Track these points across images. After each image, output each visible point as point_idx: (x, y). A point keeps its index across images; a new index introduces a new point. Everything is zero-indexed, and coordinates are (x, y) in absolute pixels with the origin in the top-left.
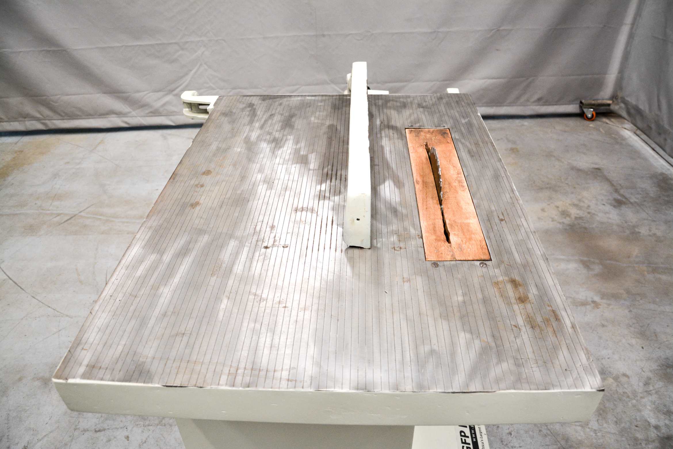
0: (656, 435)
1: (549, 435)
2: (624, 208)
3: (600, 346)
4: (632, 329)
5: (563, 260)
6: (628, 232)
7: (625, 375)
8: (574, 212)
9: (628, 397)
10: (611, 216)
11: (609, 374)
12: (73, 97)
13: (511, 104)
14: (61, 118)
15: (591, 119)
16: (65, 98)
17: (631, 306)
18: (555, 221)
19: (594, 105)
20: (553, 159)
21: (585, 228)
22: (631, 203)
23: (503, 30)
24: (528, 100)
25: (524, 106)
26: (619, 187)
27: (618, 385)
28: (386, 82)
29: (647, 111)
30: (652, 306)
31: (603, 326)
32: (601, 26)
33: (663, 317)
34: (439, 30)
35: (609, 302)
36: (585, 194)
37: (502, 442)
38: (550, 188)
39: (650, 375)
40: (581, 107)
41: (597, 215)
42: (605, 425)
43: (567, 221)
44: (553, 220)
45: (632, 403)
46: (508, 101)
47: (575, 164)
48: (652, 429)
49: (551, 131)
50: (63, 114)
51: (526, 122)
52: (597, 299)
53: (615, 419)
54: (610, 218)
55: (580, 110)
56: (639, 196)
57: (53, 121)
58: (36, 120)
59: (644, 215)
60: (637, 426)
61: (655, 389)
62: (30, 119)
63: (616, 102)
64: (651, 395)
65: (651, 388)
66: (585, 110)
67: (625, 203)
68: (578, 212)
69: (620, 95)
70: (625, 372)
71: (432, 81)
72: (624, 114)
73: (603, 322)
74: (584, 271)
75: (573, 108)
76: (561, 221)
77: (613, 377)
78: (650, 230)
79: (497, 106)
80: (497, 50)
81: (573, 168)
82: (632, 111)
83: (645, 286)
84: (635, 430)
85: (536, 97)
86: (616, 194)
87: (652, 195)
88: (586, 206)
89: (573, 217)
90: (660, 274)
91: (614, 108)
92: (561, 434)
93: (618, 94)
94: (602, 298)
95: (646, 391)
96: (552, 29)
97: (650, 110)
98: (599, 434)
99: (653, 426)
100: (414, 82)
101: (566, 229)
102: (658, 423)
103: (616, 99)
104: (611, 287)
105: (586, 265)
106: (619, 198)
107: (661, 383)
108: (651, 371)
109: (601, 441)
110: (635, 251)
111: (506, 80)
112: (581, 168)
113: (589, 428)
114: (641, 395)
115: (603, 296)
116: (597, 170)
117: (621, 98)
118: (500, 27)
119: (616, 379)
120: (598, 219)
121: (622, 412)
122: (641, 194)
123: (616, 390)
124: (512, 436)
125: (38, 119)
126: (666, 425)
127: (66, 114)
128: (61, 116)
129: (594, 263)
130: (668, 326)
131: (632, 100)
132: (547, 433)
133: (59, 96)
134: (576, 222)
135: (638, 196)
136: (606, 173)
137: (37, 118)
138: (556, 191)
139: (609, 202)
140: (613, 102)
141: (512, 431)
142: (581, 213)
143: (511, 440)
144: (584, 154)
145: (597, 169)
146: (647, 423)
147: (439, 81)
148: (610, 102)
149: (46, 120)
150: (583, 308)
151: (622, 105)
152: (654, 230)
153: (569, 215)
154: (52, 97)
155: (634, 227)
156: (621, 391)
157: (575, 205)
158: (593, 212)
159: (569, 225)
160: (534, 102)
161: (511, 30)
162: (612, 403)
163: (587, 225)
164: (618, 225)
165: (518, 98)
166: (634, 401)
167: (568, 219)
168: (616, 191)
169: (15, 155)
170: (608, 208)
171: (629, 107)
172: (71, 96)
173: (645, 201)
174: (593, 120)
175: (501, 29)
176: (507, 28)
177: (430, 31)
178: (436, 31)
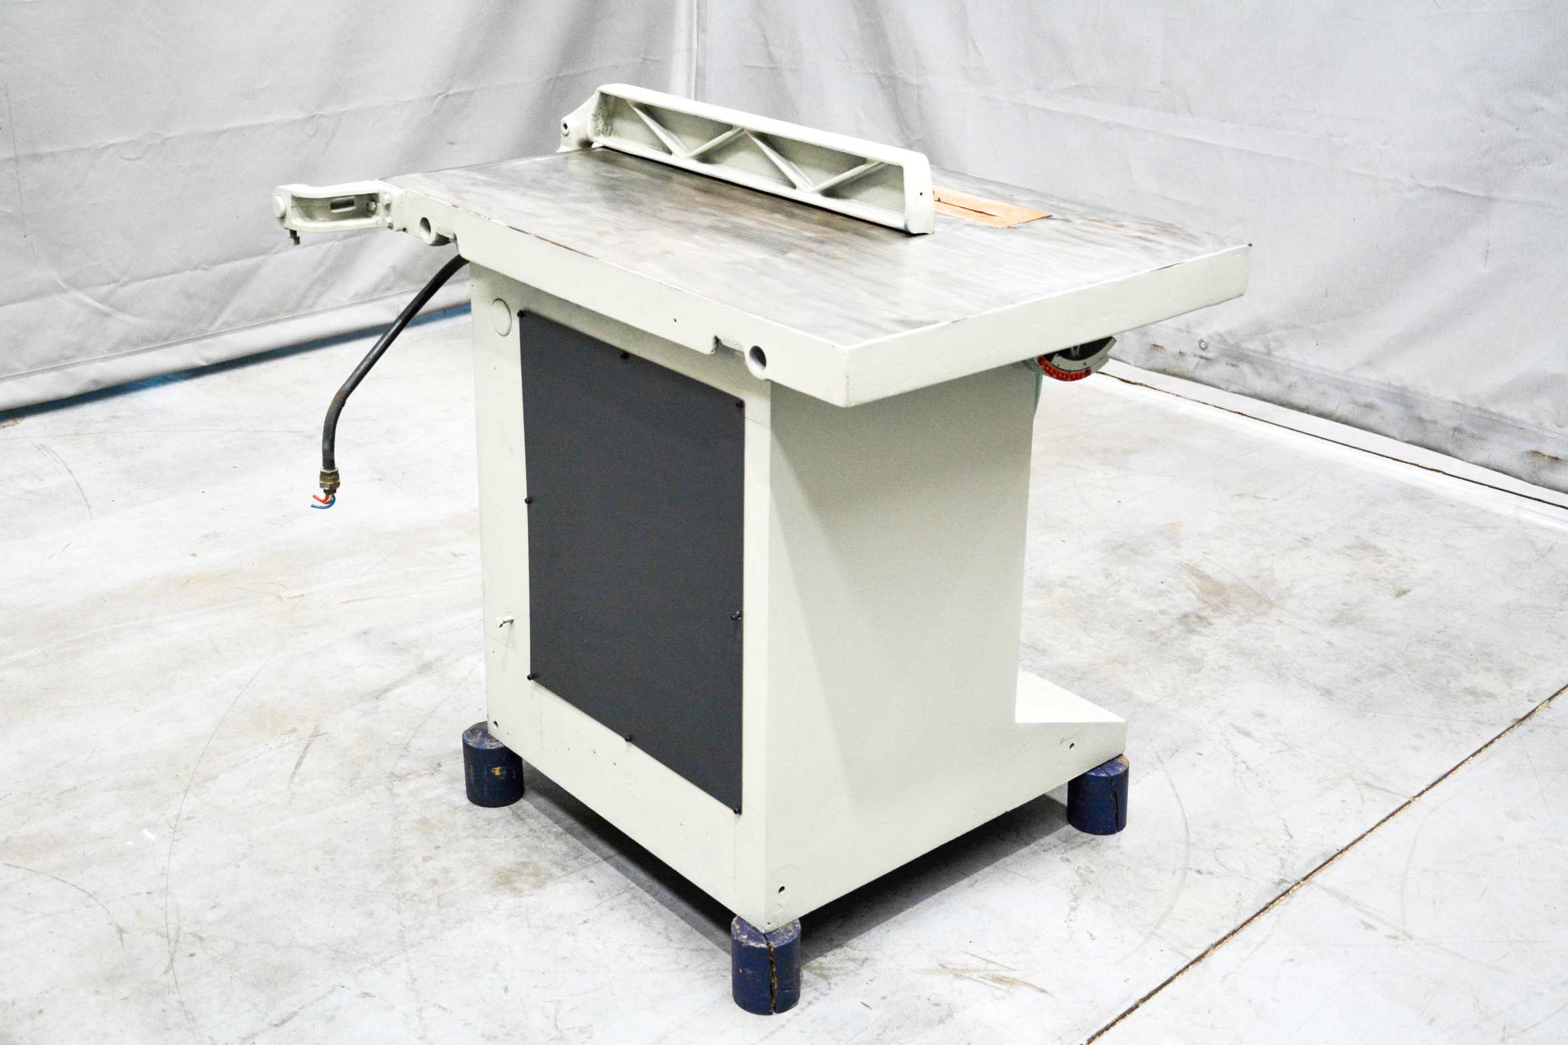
23: (455, 95)
28: (215, 263)
32: (639, 60)
34: (322, 113)
71: (323, 242)
80: (451, 143)
96: (551, 79)
100: (279, 252)
118: (449, 88)
147: (338, 241)
161: (471, 93)
175: (451, 92)
176: (462, 89)
177: (302, 116)
178: (314, 116)
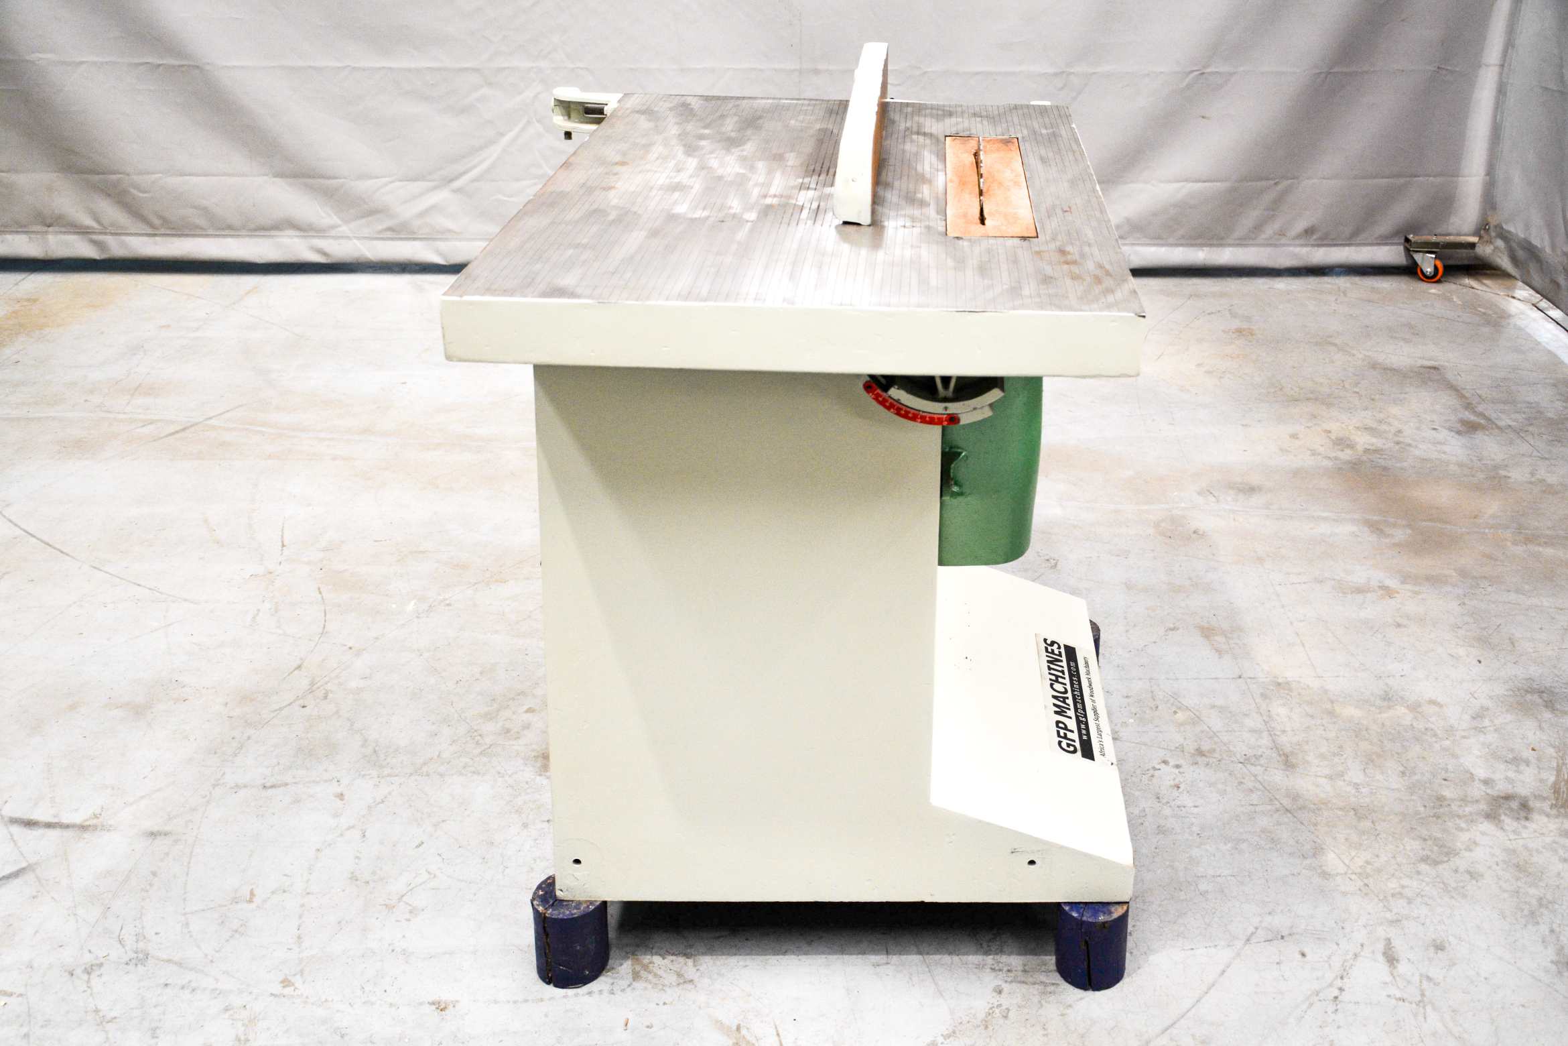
0: (1483, 793)
1: (1259, 790)
2: (1480, 436)
3: (1386, 656)
4: (1461, 632)
5: (1325, 519)
6: (1481, 476)
7: (1432, 702)
8: (1363, 440)
9: (1435, 735)
10: (1446, 448)
11: (1399, 700)
12: (194, 179)
13: (1242, 242)
14: (150, 231)
15: (1432, 279)
16: (173, 181)
17: (1465, 596)
18: (1319, 454)
19: (1436, 245)
20: (1332, 348)
21: (1385, 469)
22: (1499, 428)
23: (1213, 73)
24: (1282, 233)
25: (1275, 246)
26: (1475, 401)
27: (1416, 718)
29: (1548, 250)
30: (1513, 597)
31: (1399, 625)
32: (1432, 68)
33: (1534, 614)
35: (1417, 589)
36: (1395, 410)
37: (1158, 798)
38: (1316, 399)
39: (1488, 703)
40: (1408, 251)
41: (1416, 447)
42: (1379, 777)
43: (1347, 455)
44: (1314, 453)
45: (1441, 746)
46: (1237, 234)
47: (1381, 358)
48: (1477, 784)
49: (1336, 300)
50: (157, 222)
51: (1281, 284)
52: (1392, 583)
53: (1401, 769)
54: (1444, 453)
55: (1407, 260)
56: (1520, 417)
57: (123, 238)
58: (78, 233)
59: (1524, 448)
60: (1445, 780)
61: (1495, 725)
62: (63, 229)
63: (1486, 237)
64: (1485, 734)
65: (1487, 722)
66: (1418, 257)
67: (1483, 428)
68: (1374, 440)
69: (1493, 221)
70: (1433, 698)
72: (1505, 263)
73: (1399, 620)
74: (1373, 538)
75: (1391, 254)
76: (1333, 455)
77: (1408, 706)
78: (1532, 474)
79: (1211, 245)
81: (1374, 366)
82: (1521, 254)
83: (1503, 565)
84: (1440, 785)
85: (1301, 225)
86: (1467, 413)
87: (1550, 415)
88: (1393, 430)
89: (1360, 448)
90: (1539, 545)
91: (1485, 251)
92: (1285, 788)
93: (1490, 219)
94: (1403, 583)
95: (1475, 728)
97: (1553, 247)
98: (1363, 790)
99: (1479, 780)
101: (1340, 469)
102: (1492, 776)
103: (1487, 231)
104: (1426, 564)
105: (1376, 528)
106: (1472, 418)
107: (1509, 716)
108: (1491, 698)
109: (1367, 800)
110: (1492, 507)
111: (1227, 184)
112: (1394, 366)
113: (1344, 780)
114: (1463, 734)
115: (1406, 578)
116: (1432, 371)
117: (1496, 227)
118: (1205, 67)
119: (1415, 708)
120: (1417, 453)
121: (1418, 758)
122: (1524, 413)
123: (1412, 725)
124: (1180, 790)
125: (83, 231)
126: (1507, 778)
127: (165, 221)
128: (152, 226)
129: (1395, 525)
130: (1541, 629)
131: (1516, 229)
132: (1254, 787)
133: (157, 176)
134: (1365, 458)
135: (1518, 416)
136: (1450, 376)
137: (81, 227)
138: (1329, 405)
139: (1448, 424)
140: (1481, 237)
141: (1182, 783)
142: (1377, 442)
143: (1178, 797)
144: (1406, 341)
145: (1430, 368)
146: (1469, 775)
148: (1474, 239)
149: (105, 234)
150: (1359, 598)
151: (1500, 243)
152: (1542, 473)
153: (1351, 446)
154: (135, 177)
155: (1496, 467)
156: (1420, 725)
157: (1368, 429)
158: (1408, 441)
159: (1349, 462)
160: (1298, 237)
161: (1231, 74)
162: (1399, 745)
163: (1389, 464)
164: (1461, 465)
165: (1258, 228)
166: (1447, 743)
167: (1348, 451)
168: (1468, 406)
169: (17, 307)
170: (1443, 434)
171: (1514, 245)
172: (188, 177)
173: (1531, 424)
174: (1439, 282)
175: (1208, 70)
176: (1221, 69)
177: (1051, 70)
178: (1063, 72)
